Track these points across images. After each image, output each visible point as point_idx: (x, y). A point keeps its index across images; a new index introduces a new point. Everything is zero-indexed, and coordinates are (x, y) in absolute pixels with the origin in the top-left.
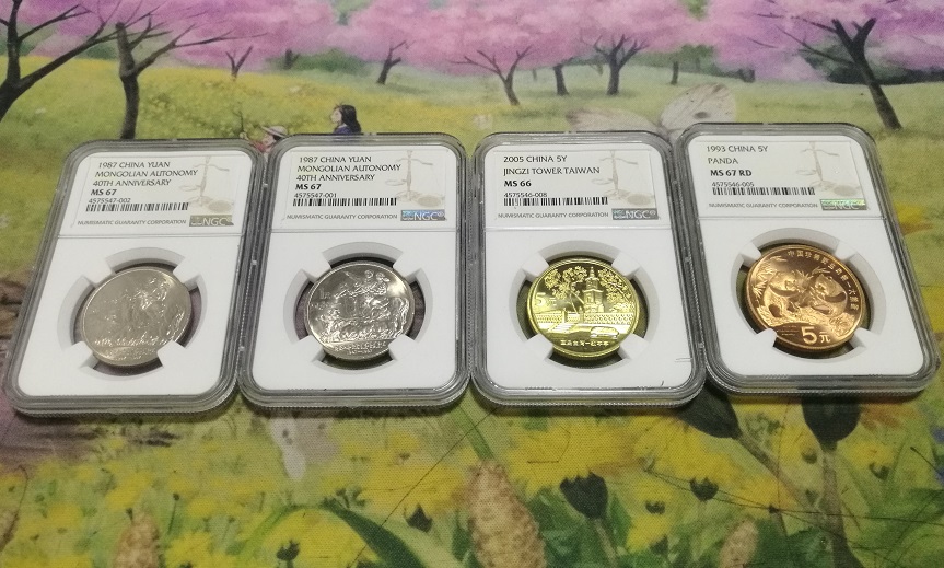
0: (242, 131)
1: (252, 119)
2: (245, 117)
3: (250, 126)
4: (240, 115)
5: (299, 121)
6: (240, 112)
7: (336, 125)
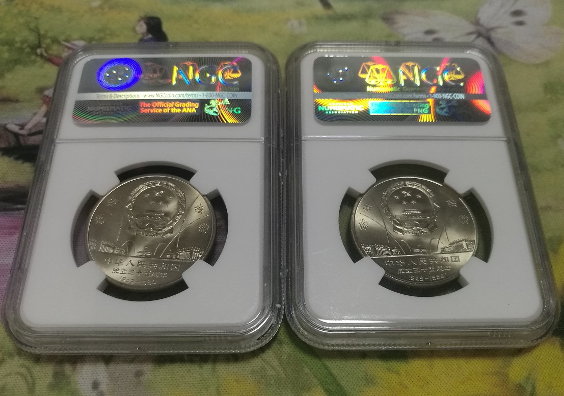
0: (39, 46)
1: (50, 34)
2: (42, 32)
3: (48, 41)
4: (36, 31)
5: (102, 35)
6: (37, 28)
7: (140, 36)
